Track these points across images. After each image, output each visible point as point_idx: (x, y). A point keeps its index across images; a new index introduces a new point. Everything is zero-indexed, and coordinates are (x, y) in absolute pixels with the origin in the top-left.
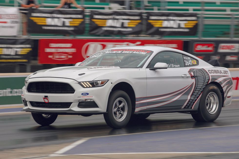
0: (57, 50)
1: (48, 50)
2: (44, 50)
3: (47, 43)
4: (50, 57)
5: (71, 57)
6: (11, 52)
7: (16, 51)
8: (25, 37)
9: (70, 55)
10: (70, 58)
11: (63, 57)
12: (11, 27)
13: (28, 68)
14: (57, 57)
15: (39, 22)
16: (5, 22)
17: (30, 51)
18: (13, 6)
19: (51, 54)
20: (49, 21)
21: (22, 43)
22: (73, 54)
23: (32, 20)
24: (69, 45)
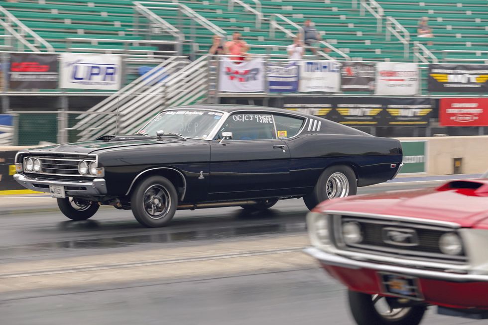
0: (460, 111)
1: (450, 111)
2: (445, 111)
3: (449, 103)
4: (452, 118)
5: (477, 118)
6: (409, 113)
7: (415, 112)
8: (425, 96)
9: (476, 116)
10: (475, 120)
11: (467, 118)
12: (410, 85)
13: (428, 131)
14: (461, 118)
15: (441, 78)
16: (402, 80)
17: (431, 112)
18: (412, 62)
19: (453, 115)
20: (451, 78)
21: (421, 103)
22: (479, 115)
23: (432, 77)
24: (474, 105)
